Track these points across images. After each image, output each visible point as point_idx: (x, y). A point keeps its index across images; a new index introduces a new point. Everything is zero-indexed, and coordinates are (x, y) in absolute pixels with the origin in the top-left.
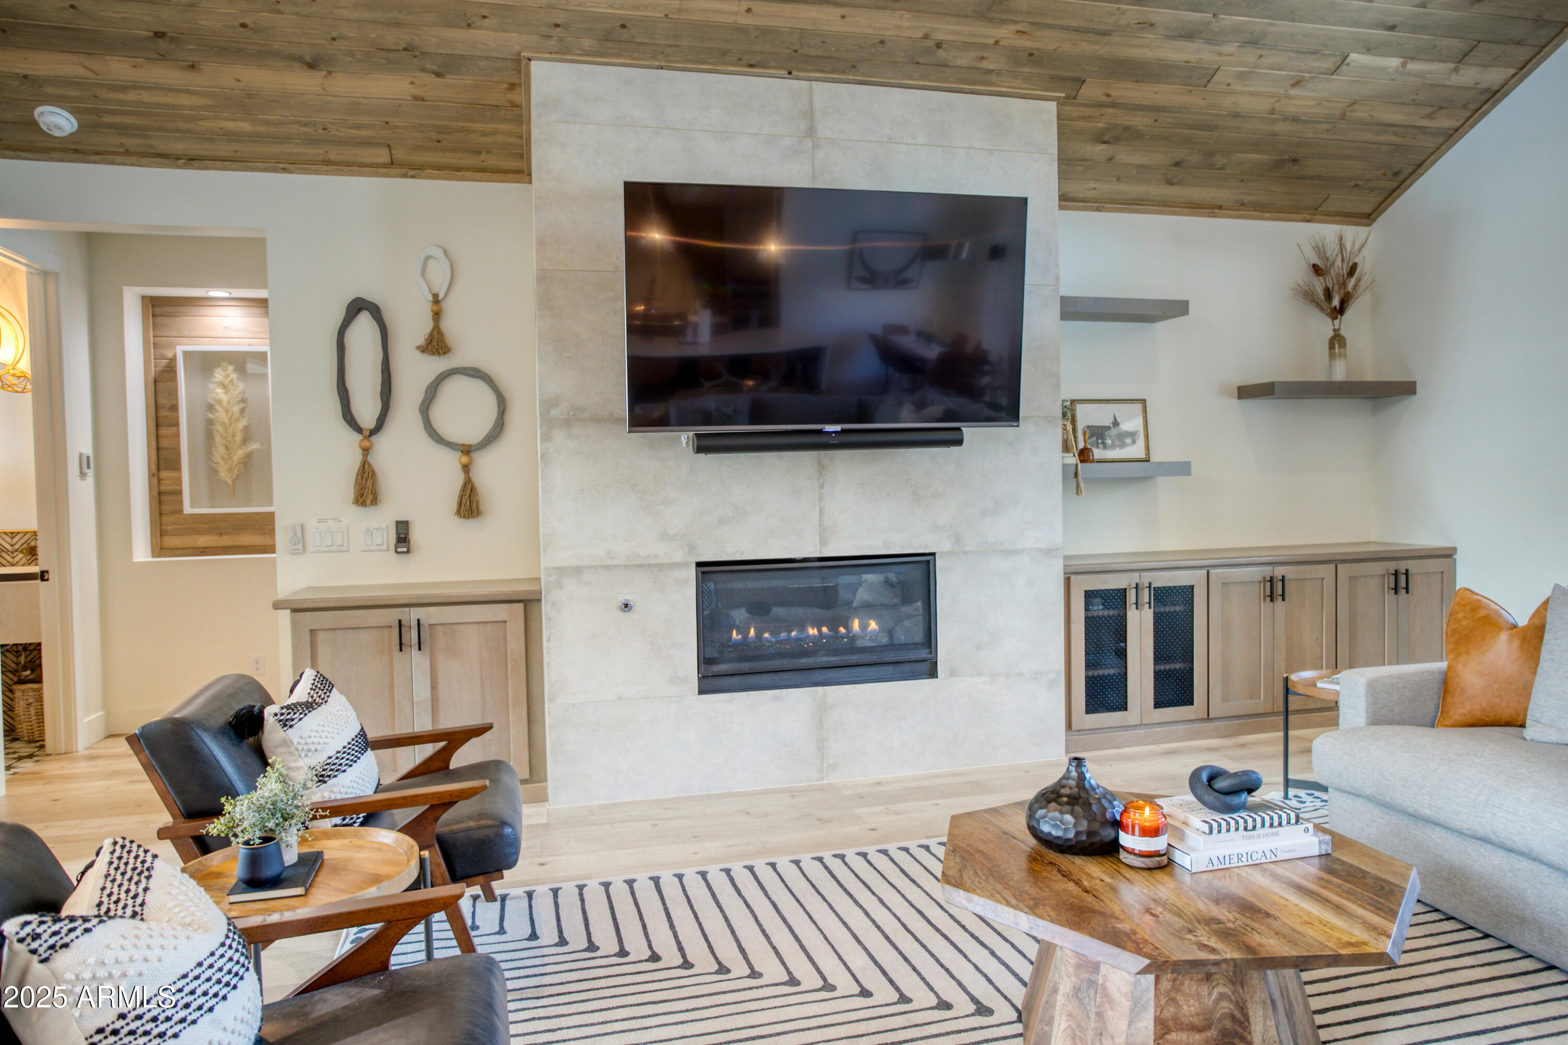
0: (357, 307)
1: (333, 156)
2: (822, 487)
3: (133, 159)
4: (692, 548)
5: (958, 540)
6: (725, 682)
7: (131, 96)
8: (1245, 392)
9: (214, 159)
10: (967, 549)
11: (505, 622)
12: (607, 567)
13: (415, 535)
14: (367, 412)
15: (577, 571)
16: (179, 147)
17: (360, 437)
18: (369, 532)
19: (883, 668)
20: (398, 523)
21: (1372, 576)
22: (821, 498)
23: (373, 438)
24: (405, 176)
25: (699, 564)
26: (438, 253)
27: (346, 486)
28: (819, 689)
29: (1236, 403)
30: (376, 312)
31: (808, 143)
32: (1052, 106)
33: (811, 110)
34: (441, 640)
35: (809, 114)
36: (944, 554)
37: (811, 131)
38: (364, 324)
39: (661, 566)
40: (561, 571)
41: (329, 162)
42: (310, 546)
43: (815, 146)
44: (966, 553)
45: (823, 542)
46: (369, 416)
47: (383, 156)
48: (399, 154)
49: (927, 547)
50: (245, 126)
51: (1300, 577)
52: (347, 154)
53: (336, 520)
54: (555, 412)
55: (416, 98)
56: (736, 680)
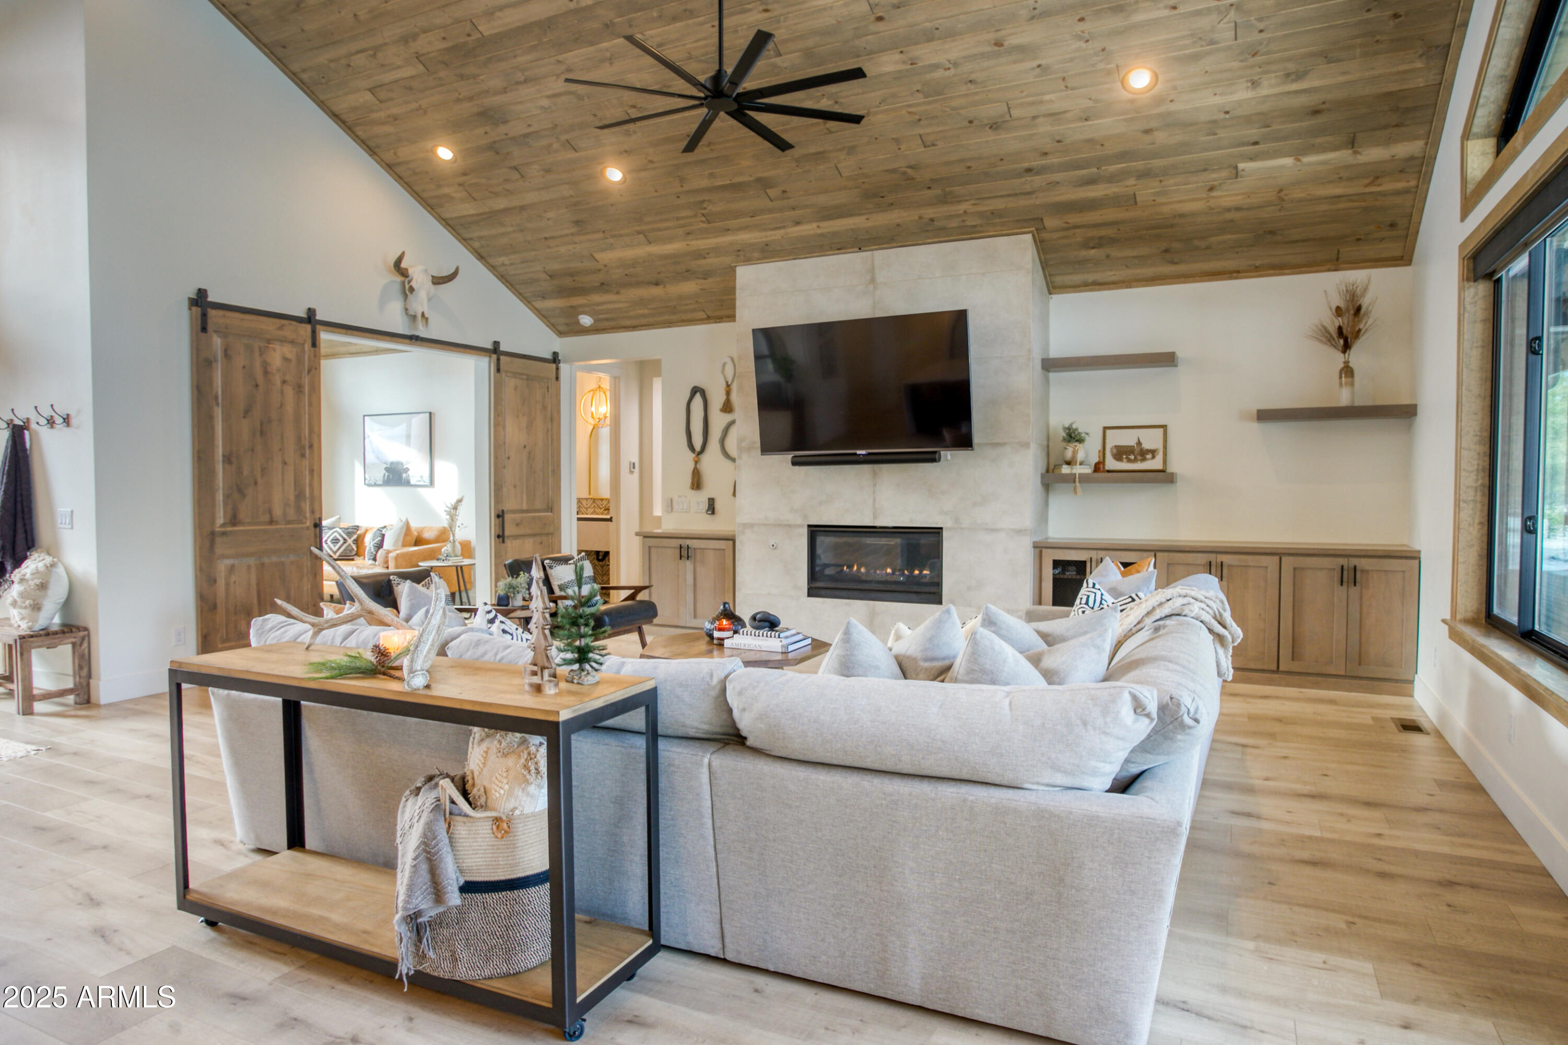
0: (695, 390)
1: (684, 318)
2: (875, 485)
3: (614, 331)
4: (805, 517)
5: (957, 520)
6: (823, 592)
7: (604, 307)
8: (1264, 416)
9: (642, 326)
10: (963, 526)
11: (724, 550)
12: (765, 525)
13: (718, 506)
14: (698, 444)
15: (752, 526)
16: (628, 323)
17: (694, 455)
18: (698, 503)
19: (910, 595)
20: (709, 499)
21: (1321, 569)
22: (874, 492)
23: (700, 456)
24: (716, 322)
25: (809, 526)
26: (729, 361)
27: (688, 479)
28: (871, 602)
29: (1255, 426)
30: (703, 393)
31: (871, 287)
32: (1029, 237)
33: (873, 268)
34: (698, 557)
35: (872, 271)
36: (950, 529)
37: (873, 280)
38: (698, 400)
39: (790, 526)
40: (745, 526)
41: (683, 321)
42: (675, 509)
43: (875, 288)
44: (962, 529)
45: (875, 517)
46: (698, 446)
47: (702, 315)
48: (710, 314)
49: (937, 523)
50: (646, 311)
51: (1243, 564)
52: (689, 316)
53: (686, 497)
54: (743, 444)
55: (702, 290)
56: (828, 592)
